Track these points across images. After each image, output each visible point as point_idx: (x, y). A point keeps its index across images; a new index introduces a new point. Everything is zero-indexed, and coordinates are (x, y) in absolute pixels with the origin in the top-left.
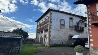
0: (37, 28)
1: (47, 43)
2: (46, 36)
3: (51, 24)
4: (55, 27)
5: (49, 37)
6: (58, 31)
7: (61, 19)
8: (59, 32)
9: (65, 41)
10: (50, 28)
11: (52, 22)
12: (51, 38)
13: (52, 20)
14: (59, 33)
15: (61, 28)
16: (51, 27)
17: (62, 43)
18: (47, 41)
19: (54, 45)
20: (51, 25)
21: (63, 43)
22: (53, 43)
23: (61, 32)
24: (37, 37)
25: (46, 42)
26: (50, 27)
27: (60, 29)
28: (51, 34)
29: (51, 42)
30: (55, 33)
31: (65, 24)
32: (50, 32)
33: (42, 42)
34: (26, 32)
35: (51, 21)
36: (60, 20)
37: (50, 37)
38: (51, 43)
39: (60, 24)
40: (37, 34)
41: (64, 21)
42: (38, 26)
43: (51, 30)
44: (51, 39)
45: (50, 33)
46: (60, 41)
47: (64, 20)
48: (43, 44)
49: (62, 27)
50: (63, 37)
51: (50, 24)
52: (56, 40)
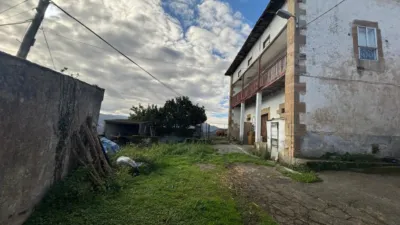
0: (232, 92)
1: (280, 145)
2: (267, 115)
3: (303, 51)
4: (325, 65)
5: (296, 118)
6: (344, 87)
7: (356, 22)
8: (352, 91)
9: (390, 139)
10: (299, 71)
11: (307, 40)
12: (304, 119)
13: (304, 28)
14: (349, 93)
15: (360, 69)
16: (301, 64)
17: (370, 150)
18: (282, 137)
19: (323, 157)
20: (304, 56)
21: (375, 149)
22: (321, 149)
23: (360, 87)
24: (231, 122)
25: (277, 140)
26: (297, 66)
27: (356, 74)
28: (303, 98)
29: (306, 140)
30: (327, 96)
31: (384, 45)
32: (300, 88)
33: (250, 137)
34: (200, 106)
35: (303, 32)
36: (354, 29)
37: (301, 116)
38: (306, 148)
39: (352, 46)
40: (230, 112)
41: (379, 31)
42: (233, 86)
43: (302, 79)
44: (304, 126)
45: (301, 96)
46: (360, 136)
47: (375, 24)
48: (258, 147)
49: (367, 63)
50: (373, 116)
51: (297, 51)
52: (334, 130)
